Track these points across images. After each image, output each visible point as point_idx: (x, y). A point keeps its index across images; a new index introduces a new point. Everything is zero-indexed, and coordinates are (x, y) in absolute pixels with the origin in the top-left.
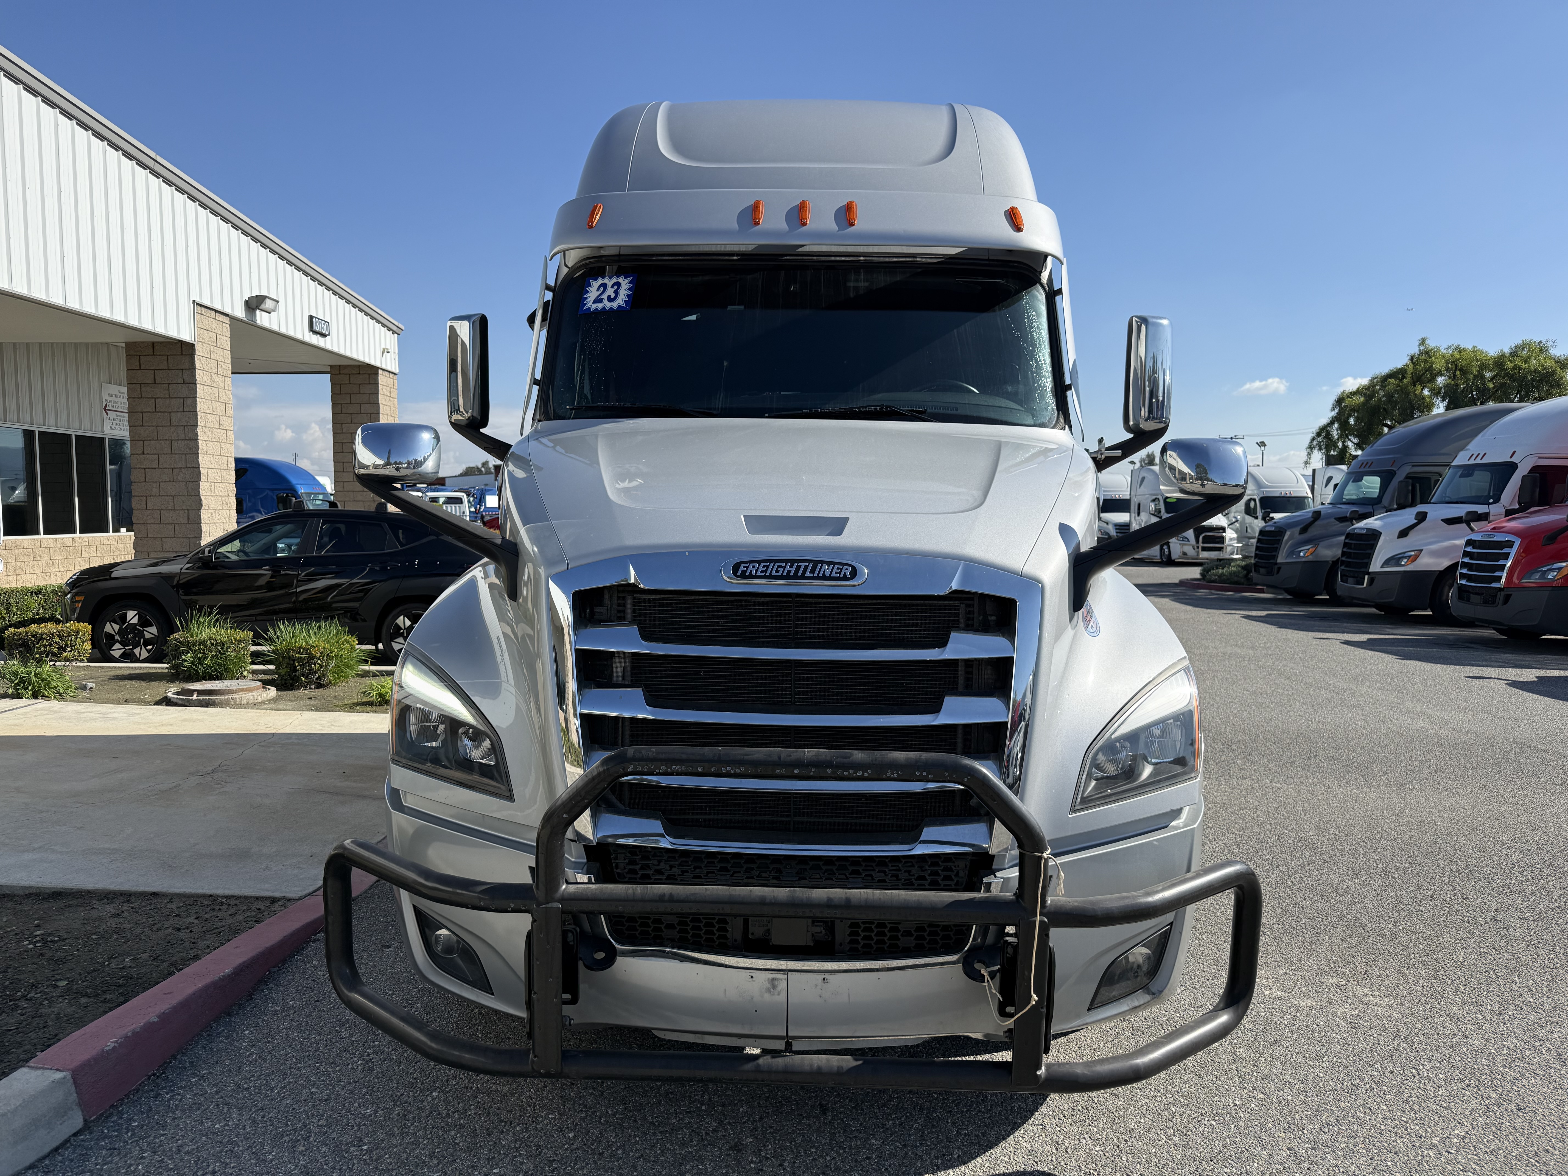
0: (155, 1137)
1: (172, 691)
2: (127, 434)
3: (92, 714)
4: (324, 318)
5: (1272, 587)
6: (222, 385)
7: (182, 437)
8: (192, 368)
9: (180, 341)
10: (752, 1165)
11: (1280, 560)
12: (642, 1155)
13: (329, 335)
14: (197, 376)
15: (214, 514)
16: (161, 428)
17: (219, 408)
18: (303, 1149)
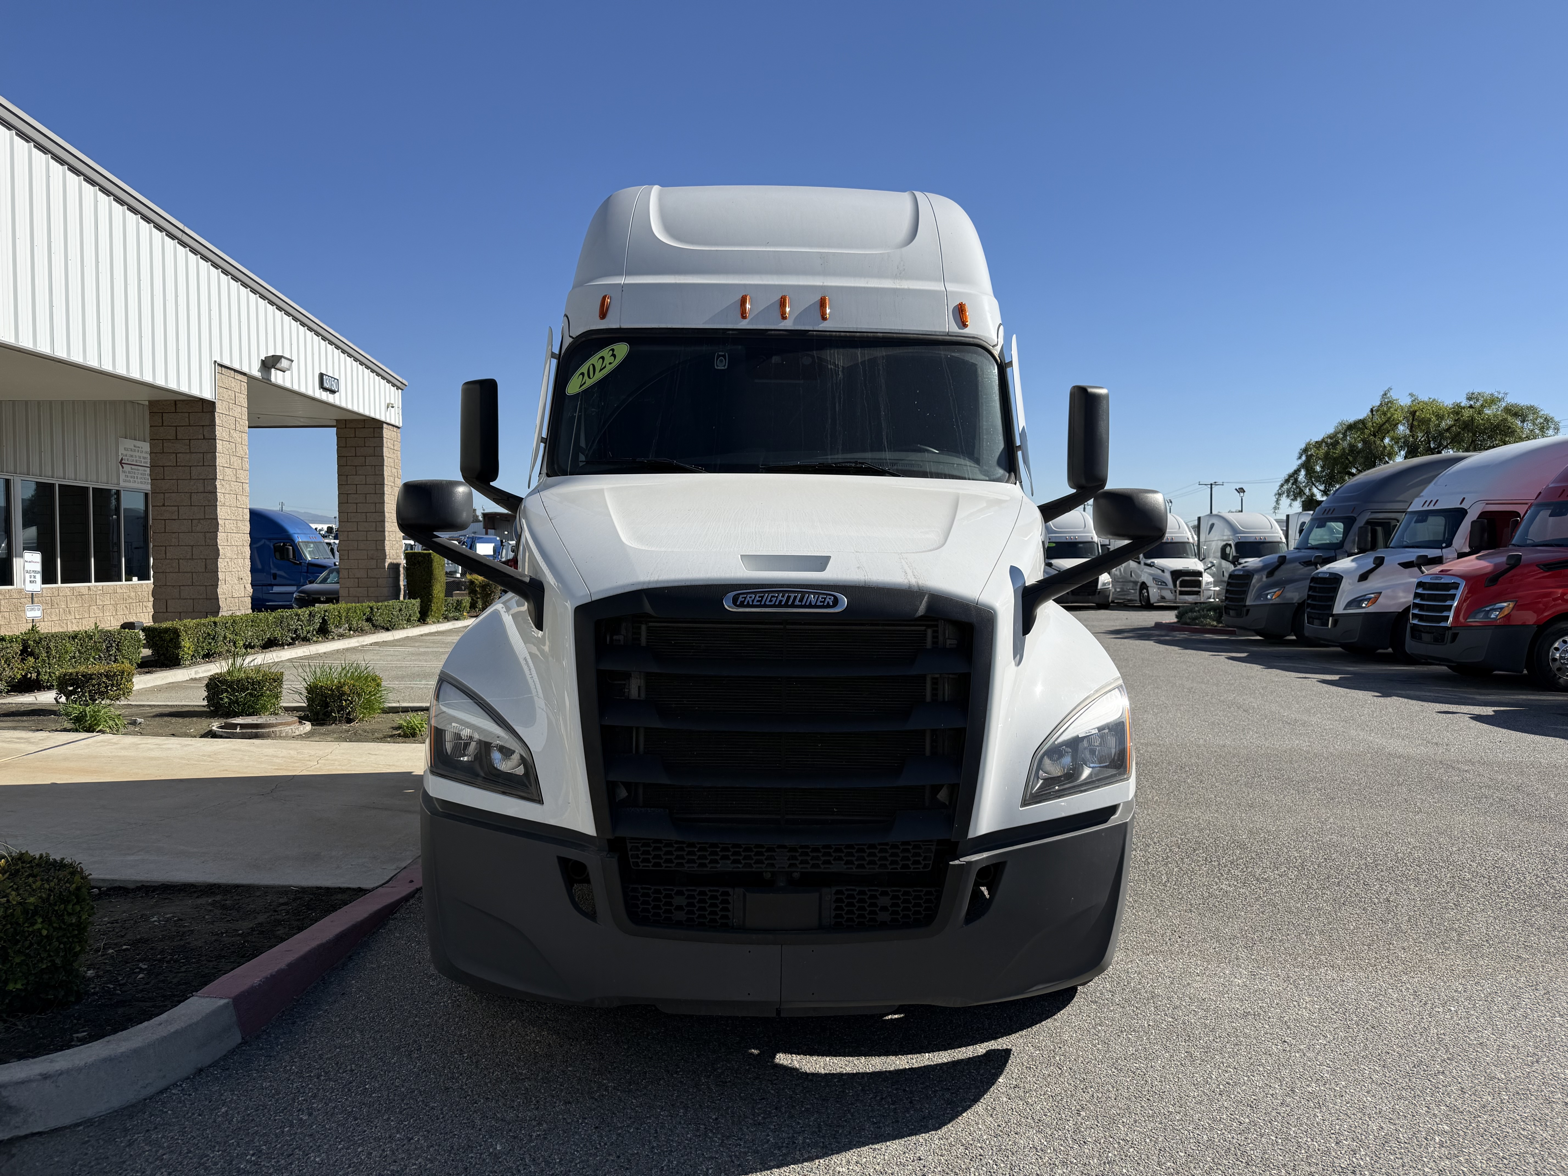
1: (215, 725)
4: (334, 374)
5: (1245, 629)
6: (239, 439)
7: (201, 489)
8: (213, 424)
9: (201, 399)
11: (1248, 603)
13: (338, 391)
14: (217, 432)
15: (230, 563)
16: (181, 481)
17: (236, 462)
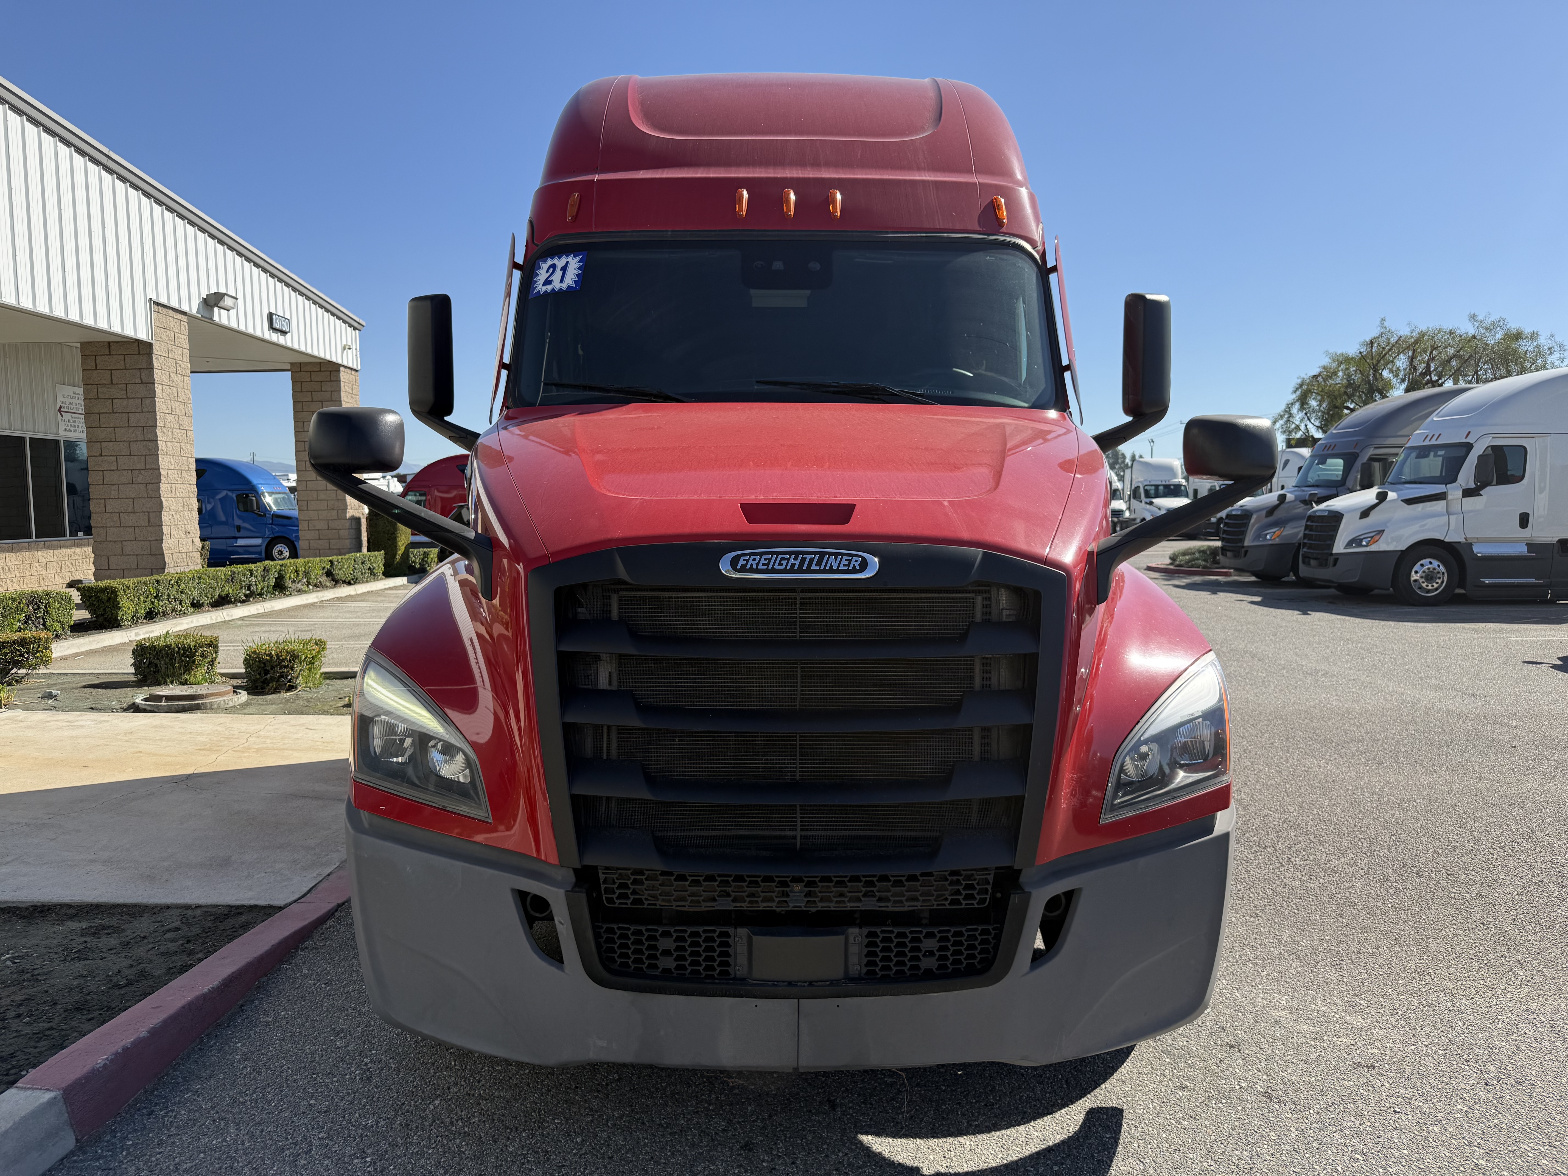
0: (151, 1156)
1: (139, 697)
2: (84, 436)
3: (57, 723)
4: (284, 313)
5: (1240, 570)
6: (181, 384)
7: (141, 437)
8: (150, 367)
9: (137, 340)
10: (764, 1164)
11: (1246, 543)
12: (652, 1158)
13: (289, 332)
14: (155, 376)
15: (175, 516)
16: (119, 429)
17: (179, 408)
18: (305, 1162)
